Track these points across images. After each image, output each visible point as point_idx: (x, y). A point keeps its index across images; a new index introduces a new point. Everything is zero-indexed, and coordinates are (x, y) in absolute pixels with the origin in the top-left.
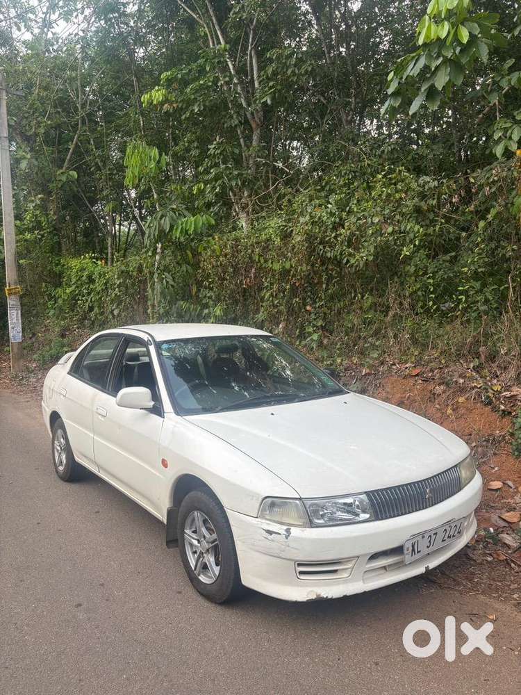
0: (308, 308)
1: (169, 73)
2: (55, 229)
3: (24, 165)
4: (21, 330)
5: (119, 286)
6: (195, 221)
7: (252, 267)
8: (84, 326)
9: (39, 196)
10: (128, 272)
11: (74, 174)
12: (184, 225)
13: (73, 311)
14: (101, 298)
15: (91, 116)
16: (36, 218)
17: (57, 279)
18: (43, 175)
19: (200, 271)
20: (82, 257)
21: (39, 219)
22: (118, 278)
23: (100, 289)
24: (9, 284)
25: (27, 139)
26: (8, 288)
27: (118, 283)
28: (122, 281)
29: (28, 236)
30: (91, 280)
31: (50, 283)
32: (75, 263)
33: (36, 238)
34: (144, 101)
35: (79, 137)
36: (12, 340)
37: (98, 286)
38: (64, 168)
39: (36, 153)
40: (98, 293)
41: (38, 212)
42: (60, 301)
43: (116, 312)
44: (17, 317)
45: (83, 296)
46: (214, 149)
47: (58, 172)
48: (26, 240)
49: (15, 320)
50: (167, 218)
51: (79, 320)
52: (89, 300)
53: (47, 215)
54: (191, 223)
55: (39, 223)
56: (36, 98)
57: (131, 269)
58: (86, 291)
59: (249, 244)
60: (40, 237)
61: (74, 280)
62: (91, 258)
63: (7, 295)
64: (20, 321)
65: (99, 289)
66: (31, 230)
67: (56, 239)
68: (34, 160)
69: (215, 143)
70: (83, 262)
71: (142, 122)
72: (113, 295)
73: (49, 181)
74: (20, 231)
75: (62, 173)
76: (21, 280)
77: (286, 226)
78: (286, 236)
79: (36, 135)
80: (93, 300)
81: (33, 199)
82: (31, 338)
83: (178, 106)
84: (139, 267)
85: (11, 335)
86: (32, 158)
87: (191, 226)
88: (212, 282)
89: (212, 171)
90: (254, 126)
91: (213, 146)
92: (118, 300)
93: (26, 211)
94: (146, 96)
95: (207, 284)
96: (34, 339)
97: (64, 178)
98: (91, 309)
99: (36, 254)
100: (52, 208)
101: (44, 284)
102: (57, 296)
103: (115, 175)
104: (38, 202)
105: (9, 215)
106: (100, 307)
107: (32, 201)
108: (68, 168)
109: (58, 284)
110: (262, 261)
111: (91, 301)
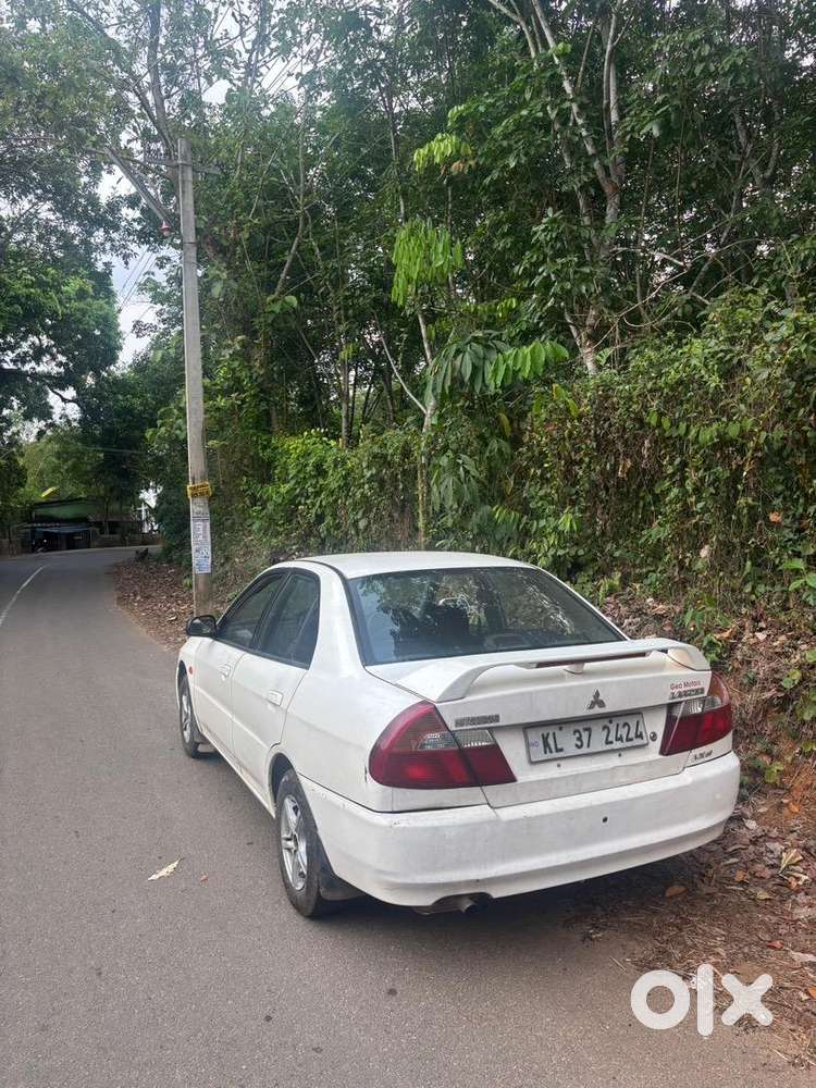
0: (773, 517)
1: (461, 108)
2: (262, 391)
3: (217, 290)
4: (209, 553)
5: (370, 480)
6: (533, 352)
7: (644, 437)
8: (308, 546)
9: (239, 338)
10: (384, 457)
11: (293, 300)
12: (510, 362)
13: (290, 521)
14: (336, 501)
15: (316, 211)
16: (234, 373)
17: (265, 471)
18: (245, 306)
19: (524, 449)
20: (306, 433)
21: (238, 374)
22: (368, 467)
23: (336, 485)
24: (193, 479)
25: (222, 251)
26: (190, 485)
27: (369, 475)
28: (374, 471)
29: (221, 402)
30: (320, 471)
31: (252, 476)
32: (294, 444)
33: (232, 405)
34: (418, 160)
35: (298, 246)
36: (196, 570)
37: (333, 481)
38: (277, 293)
39: (236, 272)
40: (332, 493)
41: (236, 364)
42: (270, 506)
43: (362, 524)
44: (204, 530)
45: (308, 498)
46: (543, 231)
47: (269, 299)
48: (218, 409)
49: (201, 538)
50: (467, 356)
51: (299, 537)
52: (318, 504)
53: (250, 368)
54: (525, 357)
55: (238, 380)
56: (237, 185)
57: (391, 451)
58: (310, 490)
59: (635, 393)
60: (239, 402)
61: (292, 472)
62: (320, 436)
63: (190, 497)
64: (209, 539)
65: (334, 485)
66: (226, 393)
67: (264, 406)
68: (232, 282)
69: (544, 220)
70: (307, 442)
71: (402, 208)
72: (358, 495)
73: (253, 316)
74: (209, 394)
75: (273, 301)
76: (211, 472)
77: (726, 352)
78: (730, 371)
79: (237, 243)
80: (324, 503)
81: (230, 342)
82: (222, 565)
83: (477, 163)
84: (403, 447)
85: (194, 562)
86: (229, 279)
87: (524, 363)
88: (550, 469)
89: (540, 270)
90: (608, 190)
91: (542, 227)
92: (366, 505)
93: (218, 362)
94: (421, 150)
95: (539, 472)
96: (227, 568)
97: (277, 308)
98: (320, 518)
99: (234, 431)
100: (258, 356)
101: (245, 479)
102: (265, 497)
103: (358, 298)
104: (238, 348)
105: (195, 368)
106: (334, 516)
107: (229, 346)
108: (282, 293)
109: (267, 479)
110: (666, 423)
111: (320, 506)
